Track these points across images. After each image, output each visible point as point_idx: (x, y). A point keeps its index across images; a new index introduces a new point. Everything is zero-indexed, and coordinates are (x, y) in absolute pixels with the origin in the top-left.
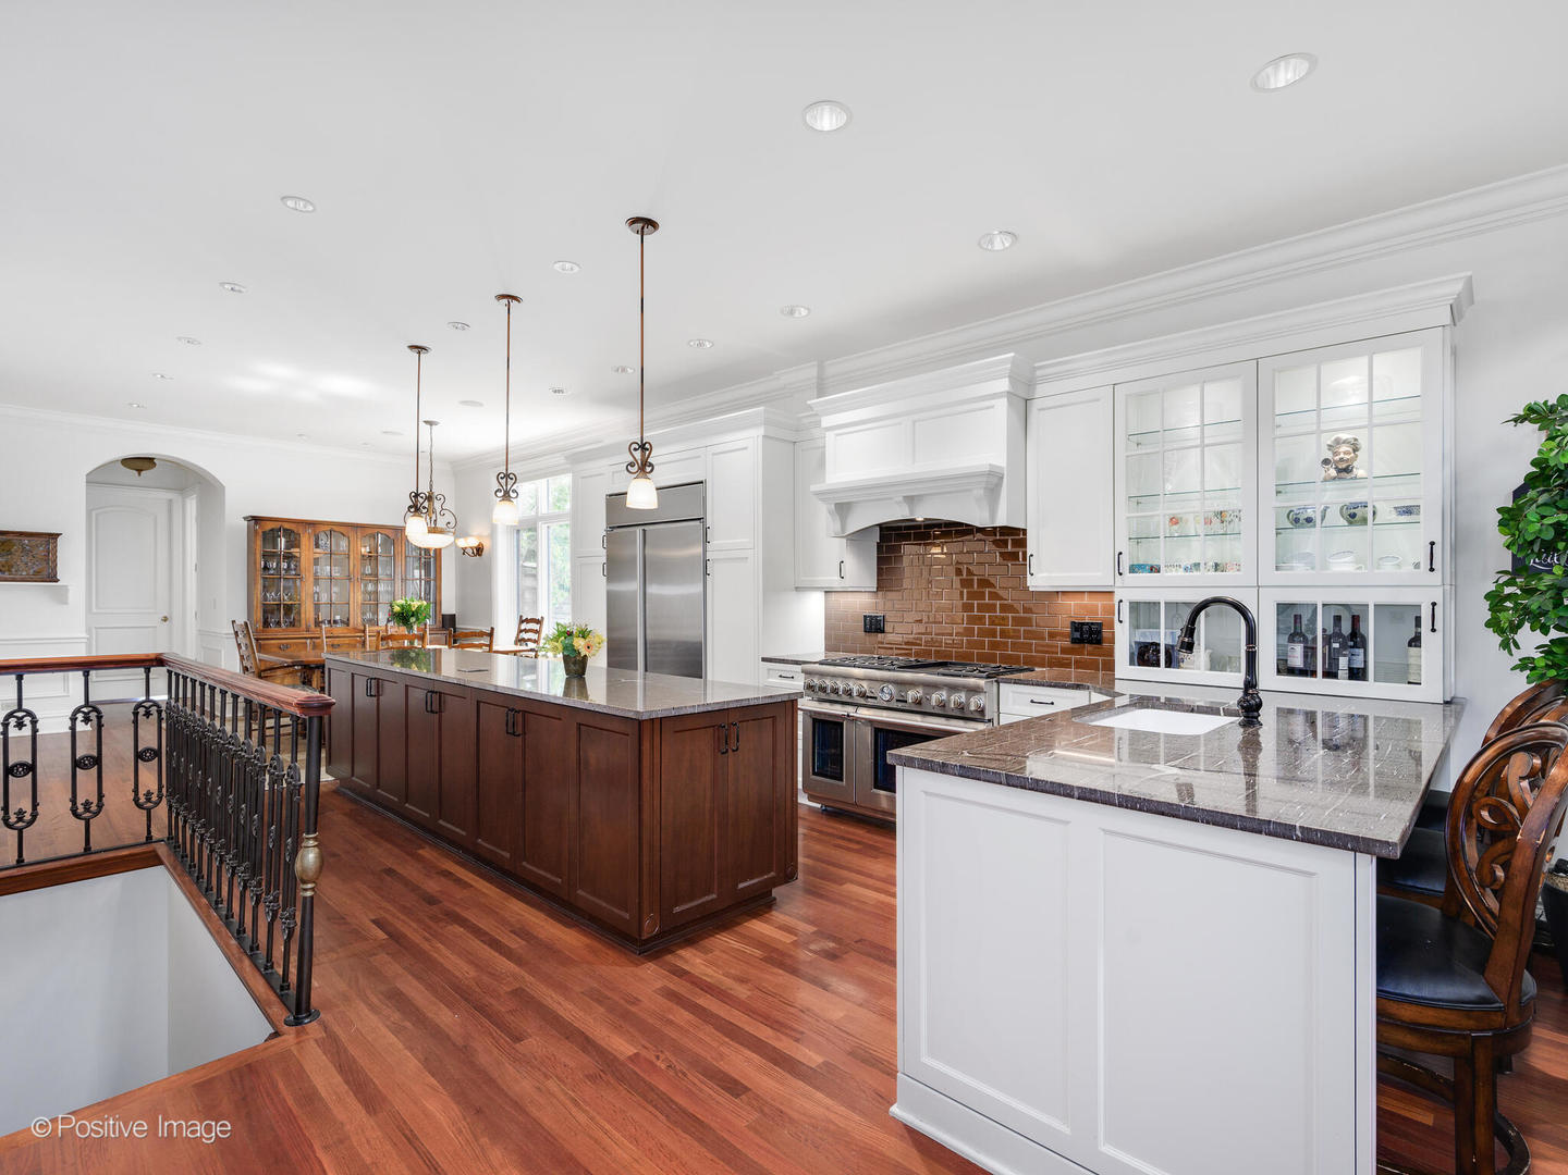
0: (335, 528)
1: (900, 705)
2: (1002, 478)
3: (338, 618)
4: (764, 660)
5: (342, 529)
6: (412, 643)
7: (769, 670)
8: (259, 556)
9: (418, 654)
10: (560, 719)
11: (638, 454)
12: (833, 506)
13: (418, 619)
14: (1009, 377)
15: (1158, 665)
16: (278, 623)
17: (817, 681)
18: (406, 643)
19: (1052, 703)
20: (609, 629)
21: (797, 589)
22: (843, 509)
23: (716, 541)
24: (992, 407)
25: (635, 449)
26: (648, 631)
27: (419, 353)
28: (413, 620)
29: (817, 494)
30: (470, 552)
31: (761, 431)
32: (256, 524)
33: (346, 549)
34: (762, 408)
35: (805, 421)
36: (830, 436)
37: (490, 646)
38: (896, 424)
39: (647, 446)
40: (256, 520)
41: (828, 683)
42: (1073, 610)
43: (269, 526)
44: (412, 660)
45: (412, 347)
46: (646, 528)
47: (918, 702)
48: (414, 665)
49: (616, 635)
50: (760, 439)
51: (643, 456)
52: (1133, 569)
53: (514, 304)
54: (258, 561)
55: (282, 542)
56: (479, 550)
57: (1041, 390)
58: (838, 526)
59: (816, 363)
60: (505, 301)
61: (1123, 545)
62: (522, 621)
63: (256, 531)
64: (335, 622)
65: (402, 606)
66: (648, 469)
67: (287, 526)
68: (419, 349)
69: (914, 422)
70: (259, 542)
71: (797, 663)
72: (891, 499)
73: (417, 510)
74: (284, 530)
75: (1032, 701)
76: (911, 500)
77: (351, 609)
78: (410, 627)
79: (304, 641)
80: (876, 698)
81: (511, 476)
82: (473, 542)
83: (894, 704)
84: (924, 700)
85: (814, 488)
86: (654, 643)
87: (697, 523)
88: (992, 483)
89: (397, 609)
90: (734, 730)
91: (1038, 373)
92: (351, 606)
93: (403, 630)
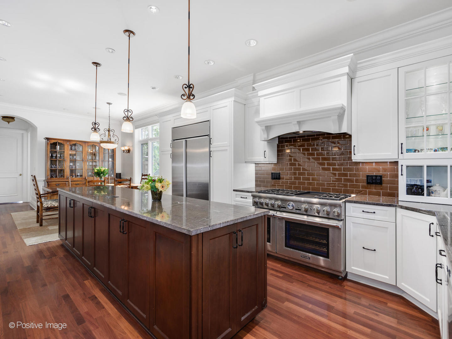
0: (77, 143)
1: (298, 211)
2: (345, 111)
3: (79, 174)
4: (234, 190)
5: (80, 143)
6: (101, 183)
7: (236, 194)
8: (49, 152)
9: (104, 187)
10: (145, 228)
11: (187, 90)
12: (264, 128)
13: (104, 175)
14: (348, 66)
15: (423, 195)
16: (56, 177)
17: (257, 200)
18: (99, 184)
19: (374, 213)
20: (173, 178)
21: (246, 162)
22: (268, 128)
23: (214, 144)
24: (339, 80)
25: (186, 88)
26: (188, 179)
27: (97, 66)
28: (102, 175)
29: (258, 122)
30: (125, 151)
31: (232, 99)
32: (48, 140)
33: (82, 150)
34: (234, 89)
35: (250, 96)
36: (262, 99)
37: (130, 184)
38: (292, 92)
39: (192, 86)
40: (48, 139)
41: (262, 200)
42: (368, 170)
43: (53, 141)
44: (102, 189)
45: (94, 63)
46: (187, 139)
47: (306, 210)
48: (102, 191)
49: (176, 180)
50: (233, 101)
51: (189, 90)
52: (408, 151)
53: (132, 35)
54: (49, 153)
55: (58, 147)
56: (129, 151)
57: (359, 74)
58: (266, 136)
59: (253, 74)
60: (127, 33)
61: (403, 140)
62: (143, 175)
63: (48, 143)
64: (78, 176)
65: (98, 170)
66: (192, 97)
67: (59, 141)
68: (96, 64)
69: (301, 90)
70: (49, 147)
71: (248, 192)
72: (291, 123)
73: (95, 129)
74: (59, 143)
75: (363, 211)
76: (299, 123)
77: (83, 171)
78: (101, 178)
79: (65, 182)
80: (286, 208)
81: (130, 111)
82: (127, 148)
83: (294, 211)
84: (309, 209)
85: (257, 119)
86: (189, 183)
87: (207, 137)
88: (340, 113)
89: (96, 171)
90: (239, 234)
91: (358, 66)
92: (83, 170)
93: (99, 178)
